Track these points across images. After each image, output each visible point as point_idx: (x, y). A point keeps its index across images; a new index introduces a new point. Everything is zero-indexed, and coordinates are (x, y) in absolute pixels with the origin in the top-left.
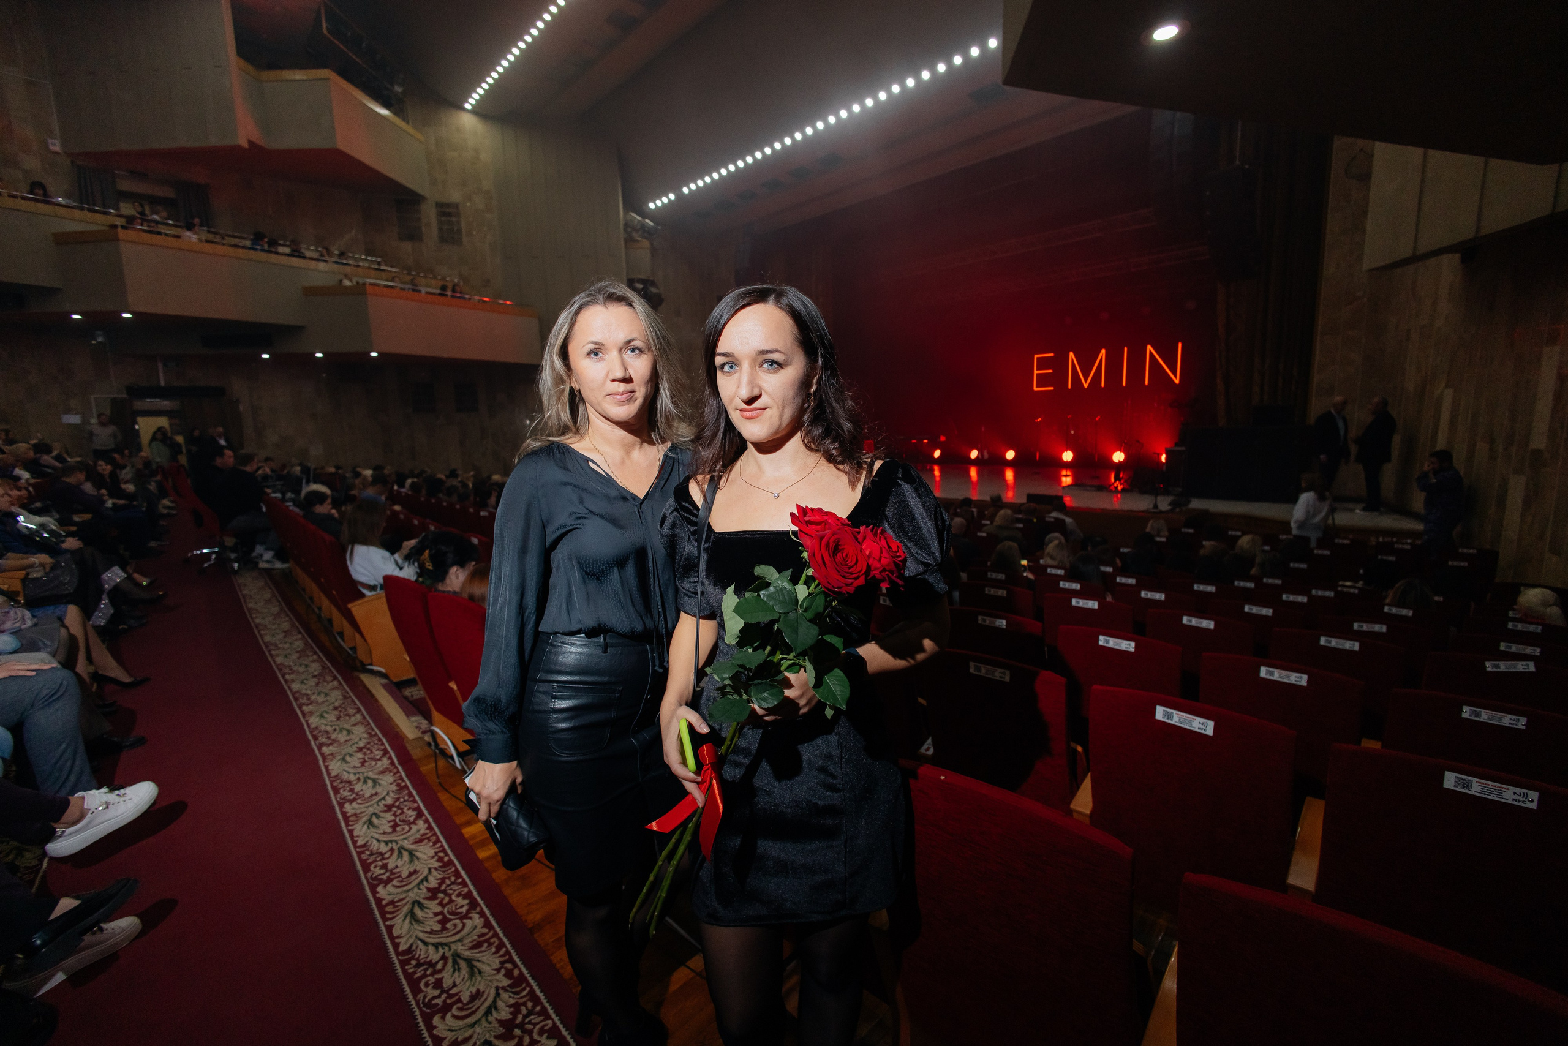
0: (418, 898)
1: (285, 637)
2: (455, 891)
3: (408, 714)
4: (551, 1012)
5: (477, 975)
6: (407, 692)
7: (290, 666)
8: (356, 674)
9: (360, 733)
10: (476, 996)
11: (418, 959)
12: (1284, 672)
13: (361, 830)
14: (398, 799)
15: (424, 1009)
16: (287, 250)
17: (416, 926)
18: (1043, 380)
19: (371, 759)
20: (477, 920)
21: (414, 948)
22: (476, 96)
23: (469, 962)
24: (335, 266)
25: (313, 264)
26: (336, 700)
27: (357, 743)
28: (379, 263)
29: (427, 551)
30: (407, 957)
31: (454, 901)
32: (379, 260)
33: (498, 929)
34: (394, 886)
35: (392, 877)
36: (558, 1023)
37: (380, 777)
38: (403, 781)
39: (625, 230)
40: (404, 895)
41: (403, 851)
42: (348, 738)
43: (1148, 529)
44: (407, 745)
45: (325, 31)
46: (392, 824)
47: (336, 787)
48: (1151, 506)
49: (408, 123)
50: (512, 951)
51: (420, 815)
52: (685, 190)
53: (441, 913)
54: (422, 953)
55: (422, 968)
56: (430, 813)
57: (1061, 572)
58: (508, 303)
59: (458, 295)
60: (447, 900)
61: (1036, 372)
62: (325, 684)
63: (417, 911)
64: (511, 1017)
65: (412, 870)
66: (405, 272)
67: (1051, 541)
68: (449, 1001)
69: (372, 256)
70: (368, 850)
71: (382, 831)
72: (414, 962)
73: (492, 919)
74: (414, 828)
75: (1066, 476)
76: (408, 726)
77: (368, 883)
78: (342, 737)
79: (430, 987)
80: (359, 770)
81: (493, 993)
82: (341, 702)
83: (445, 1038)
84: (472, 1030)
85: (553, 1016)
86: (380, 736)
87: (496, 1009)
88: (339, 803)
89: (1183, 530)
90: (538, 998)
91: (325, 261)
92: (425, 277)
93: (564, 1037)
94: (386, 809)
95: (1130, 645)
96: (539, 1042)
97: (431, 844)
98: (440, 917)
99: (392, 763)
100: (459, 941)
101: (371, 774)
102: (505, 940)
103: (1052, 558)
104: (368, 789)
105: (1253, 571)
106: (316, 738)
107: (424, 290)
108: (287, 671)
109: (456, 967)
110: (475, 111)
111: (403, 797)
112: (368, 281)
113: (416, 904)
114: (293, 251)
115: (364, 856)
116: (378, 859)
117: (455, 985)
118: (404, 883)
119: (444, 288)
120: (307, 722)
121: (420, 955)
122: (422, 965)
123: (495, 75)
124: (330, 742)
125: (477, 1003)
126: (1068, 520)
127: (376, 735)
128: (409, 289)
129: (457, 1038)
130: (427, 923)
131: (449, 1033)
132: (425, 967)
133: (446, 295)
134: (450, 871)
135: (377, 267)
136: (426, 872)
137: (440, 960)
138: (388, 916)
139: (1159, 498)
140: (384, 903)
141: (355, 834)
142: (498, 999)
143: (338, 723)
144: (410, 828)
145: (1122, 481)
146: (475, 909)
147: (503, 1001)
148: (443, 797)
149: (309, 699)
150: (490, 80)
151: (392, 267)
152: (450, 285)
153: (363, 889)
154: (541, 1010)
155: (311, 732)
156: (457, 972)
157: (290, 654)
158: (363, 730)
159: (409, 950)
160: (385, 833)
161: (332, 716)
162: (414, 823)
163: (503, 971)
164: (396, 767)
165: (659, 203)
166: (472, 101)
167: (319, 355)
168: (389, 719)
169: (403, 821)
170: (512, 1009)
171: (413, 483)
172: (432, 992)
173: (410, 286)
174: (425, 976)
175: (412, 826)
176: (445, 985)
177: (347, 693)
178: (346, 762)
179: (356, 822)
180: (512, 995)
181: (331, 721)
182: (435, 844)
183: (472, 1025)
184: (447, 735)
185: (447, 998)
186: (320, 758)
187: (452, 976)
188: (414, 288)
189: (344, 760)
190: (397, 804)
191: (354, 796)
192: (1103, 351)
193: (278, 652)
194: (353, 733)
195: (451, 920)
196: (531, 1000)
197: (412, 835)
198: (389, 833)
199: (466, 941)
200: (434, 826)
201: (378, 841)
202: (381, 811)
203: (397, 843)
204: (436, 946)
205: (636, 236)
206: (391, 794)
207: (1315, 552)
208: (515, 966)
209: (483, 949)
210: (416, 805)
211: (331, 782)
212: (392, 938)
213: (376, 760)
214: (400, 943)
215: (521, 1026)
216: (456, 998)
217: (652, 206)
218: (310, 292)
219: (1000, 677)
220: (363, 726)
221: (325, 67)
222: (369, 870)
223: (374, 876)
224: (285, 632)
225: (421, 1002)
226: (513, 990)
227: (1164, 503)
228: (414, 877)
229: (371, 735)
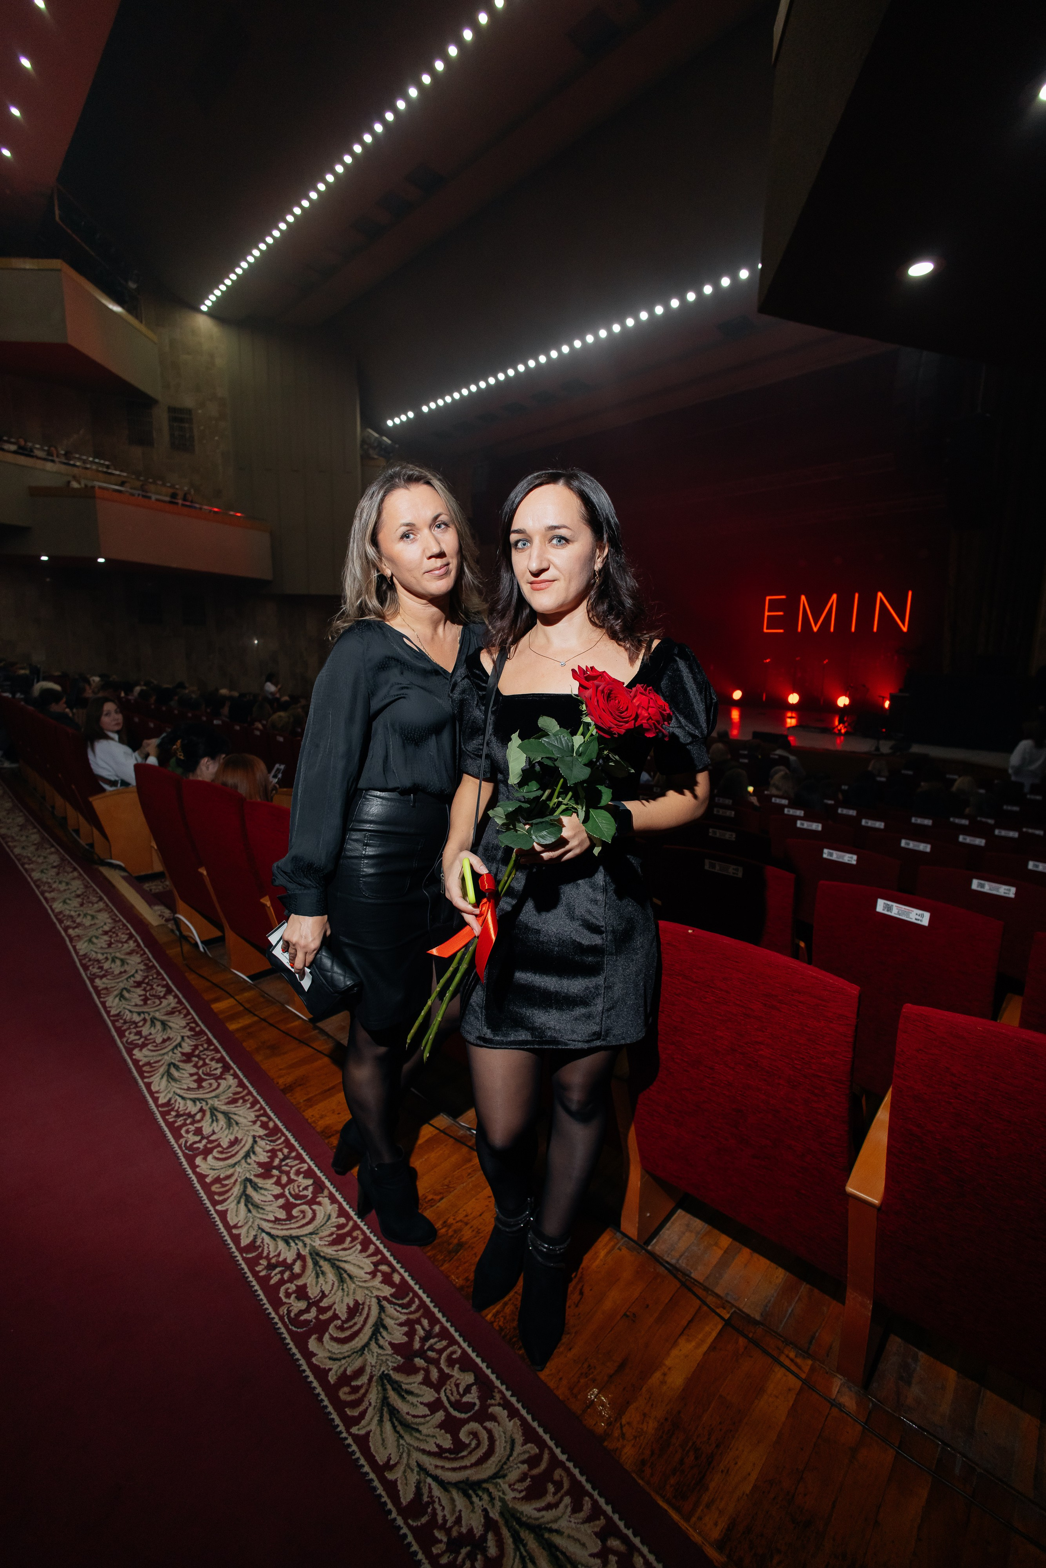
0: (173, 1061)
1: (21, 830)
2: (208, 1056)
3: (150, 904)
4: (306, 1158)
5: (235, 1125)
6: (146, 886)
7: (28, 857)
8: (96, 866)
9: (104, 918)
10: (235, 1142)
11: (177, 1111)
12: (994, 885)
13: (113, 1002)
14: (147, 977)
15: (187, 1151)
16: (13, 448)
17: (173, 1084)
18: (773, 622)
19: (117, 941)
20: (231, 1080)
21: (173, 1101)
22: (213, 298)
23: (225, 1114)
24: (63, 467)
25: (39, 464)
26: (78, 889)
27: (102, 927)
28: (108, 467)
29: (179, 741)
30: (167, 1109)
31: (208, 1064)
32: (107, 463)
33: (251, 1089)
34: (149, 1050)
35: (146, 1042)
36: (313, 1166)
37: (127, 957)
38: (151, 961)
39: (362, 446)
40: (160, 1058)
41: (155, 1021)
42: (93, 922)
43: (870, 768)
44: (152, 931)
45: (57, 218)
46: (143, 997)
47: (85, 964)
48: (873, 748)
49: (141, 322)
50: (267, 1107)
51: (169, 991)
52: (425, 409)
53: (197, 1074)
54: (181, 1106)
55: (181, 1118)
56: (178, 989)
57: (785, 802)
58: (239, 515)
59: (188, 503)
60: (201, 1063)
61: (767, 614)
62: (66, 874)
63: (173, 1071)
64: (269, 1160)
65: (165, 1037)
66: (133, 477)
67: (776, 773)
68: (209, 1146)
69: (100, 459)
70: (121, 1019)
71: (133, 1004)
72: (173, 1113)
73: (245, 1081)
74: (165, 1002)
75: (791, 718)
76: (152, 915)
77: (125, 1047)
78: (87, 922)
79: (191, 1133)
80: (107, 951)
81: (250, 1141)
82: (84, 890)
83: (208, 1175)
84: (233, 1169)
85: (308, 1160)
86: (125, 921)
87: (254, 1153)
88: (89, 978)
89: (903, 772)
90: (293, 1146)
91: (53, 461)
92: (154, 483)
93: (320, 1178)
94: (136, 984)
95: (852, 858)
96: (296, 1181)
97: (182, 1016)
98: (195, 1077)
99: (138, 945)
100: (215, 1097)
101: (118, 955)
102: (259, 1098)
103: (778, 788)
104: (117, 968)
105: (967, 811)
106: (61, 922)
107: (154, 497)
108: (26, 860)
109: (214, 1118)
110: (211, 313)
111: (152, 976)
112: (97, 484)
113: (172, 1066)
114: (20, 447)
115: (118, 1024)
116: (132, 1027)
117: (214, 1133)
118: (159, 1048)
119: (174, 496)
120: (51, 907)
121: (179, 1107)
122: (182, 1115)
123: (233, 277)
124: (75, 925)
125: (236, 1148)
126: (792, 758)
127: (120, 920)
128: (139, 495)
129: (219, 1175)
130: (183, 1081)
131: (211, 1171)
132: (185, 1117)
133: (177, 504)
134: (202, 1039)
135: (105, 470)
136: (179, 1039)
137: (198, 1112)
138: (146, 1074)
139: (881, 742)
140: (141, 1063)
141: (107, 1004)
142: (255, 1146)
143: (82, 908)
144: (161, 1003)
145: (846, 724)
146: (229, 1072)
147: (260, 1147)
148: (191, 977)
149: (50, 887)
150: (228, 282)
151: (121, 471)
152: (181, 494)
153: (120, 1052)
154: (296, 1156)
155: (56, 916)
156: (215, 1122)
157: (28, 846)
158: (108, 916)
159: (168, 1103)
160: (136, 1005)
161: (75, 903)
162: (164, 997)
163: (259, 1123)
164: (142, 949)
165: (397, 421)
166: (208, 303)
167: (45, 558)
168: (132, 907)
169: (153, 996)
170: (269, 1154)
171: (142, 691)
172: (192, 1138)
173: (140, 492)
174: (185, 1124)
175: (162, 1000)
176: (204, 1133)
177: (88, 883)
178: (93, 943)
179: (108, 994)
180: (269, 1143)
181: (75, 907)
182: (185, 1016)
183: (234, 1165)
184: (191, 923)
185: (207, 1143)
186: (67, 939)
187: (211, 1126)
188: (144, 494)
189: (90, 941)
190: (147, 981)
191: (103, 972)
192: (835, 596)
193: (15, 844)
194: (97, 918)
195: (206, 1080)
196: (286, 1147)
197: (163, 1008)
198: (141, 1006)
199: (221, 1098)
200: (184, 1001)
201: (130, 1011)
202: (131, 987)
203: (149, 1014)
204: (194, 1101)
205: (373, 453)
206: (140, 973)
207: (1028, 796)
208: (270, 1119)
209: (239, 1104)
210: (165, 982)
211: (80, 961)
212: (151, 1093)
213: (122, 943)
214: (159, 1097)
215: (278, 1168)
216: (216, 1143)
217: (390, 423)
218: (36, 492)
219: (733, 873)
220: (106, 913)
221: (57, 257)
222: (125, 1036)
223: (129, 1041)
224: (20, 826)
225: (183, 1145)
226: (270, 1139)
227: (885, 747)
228: (167, 1043)
229: (115, 921)
